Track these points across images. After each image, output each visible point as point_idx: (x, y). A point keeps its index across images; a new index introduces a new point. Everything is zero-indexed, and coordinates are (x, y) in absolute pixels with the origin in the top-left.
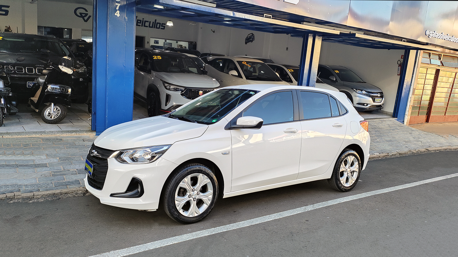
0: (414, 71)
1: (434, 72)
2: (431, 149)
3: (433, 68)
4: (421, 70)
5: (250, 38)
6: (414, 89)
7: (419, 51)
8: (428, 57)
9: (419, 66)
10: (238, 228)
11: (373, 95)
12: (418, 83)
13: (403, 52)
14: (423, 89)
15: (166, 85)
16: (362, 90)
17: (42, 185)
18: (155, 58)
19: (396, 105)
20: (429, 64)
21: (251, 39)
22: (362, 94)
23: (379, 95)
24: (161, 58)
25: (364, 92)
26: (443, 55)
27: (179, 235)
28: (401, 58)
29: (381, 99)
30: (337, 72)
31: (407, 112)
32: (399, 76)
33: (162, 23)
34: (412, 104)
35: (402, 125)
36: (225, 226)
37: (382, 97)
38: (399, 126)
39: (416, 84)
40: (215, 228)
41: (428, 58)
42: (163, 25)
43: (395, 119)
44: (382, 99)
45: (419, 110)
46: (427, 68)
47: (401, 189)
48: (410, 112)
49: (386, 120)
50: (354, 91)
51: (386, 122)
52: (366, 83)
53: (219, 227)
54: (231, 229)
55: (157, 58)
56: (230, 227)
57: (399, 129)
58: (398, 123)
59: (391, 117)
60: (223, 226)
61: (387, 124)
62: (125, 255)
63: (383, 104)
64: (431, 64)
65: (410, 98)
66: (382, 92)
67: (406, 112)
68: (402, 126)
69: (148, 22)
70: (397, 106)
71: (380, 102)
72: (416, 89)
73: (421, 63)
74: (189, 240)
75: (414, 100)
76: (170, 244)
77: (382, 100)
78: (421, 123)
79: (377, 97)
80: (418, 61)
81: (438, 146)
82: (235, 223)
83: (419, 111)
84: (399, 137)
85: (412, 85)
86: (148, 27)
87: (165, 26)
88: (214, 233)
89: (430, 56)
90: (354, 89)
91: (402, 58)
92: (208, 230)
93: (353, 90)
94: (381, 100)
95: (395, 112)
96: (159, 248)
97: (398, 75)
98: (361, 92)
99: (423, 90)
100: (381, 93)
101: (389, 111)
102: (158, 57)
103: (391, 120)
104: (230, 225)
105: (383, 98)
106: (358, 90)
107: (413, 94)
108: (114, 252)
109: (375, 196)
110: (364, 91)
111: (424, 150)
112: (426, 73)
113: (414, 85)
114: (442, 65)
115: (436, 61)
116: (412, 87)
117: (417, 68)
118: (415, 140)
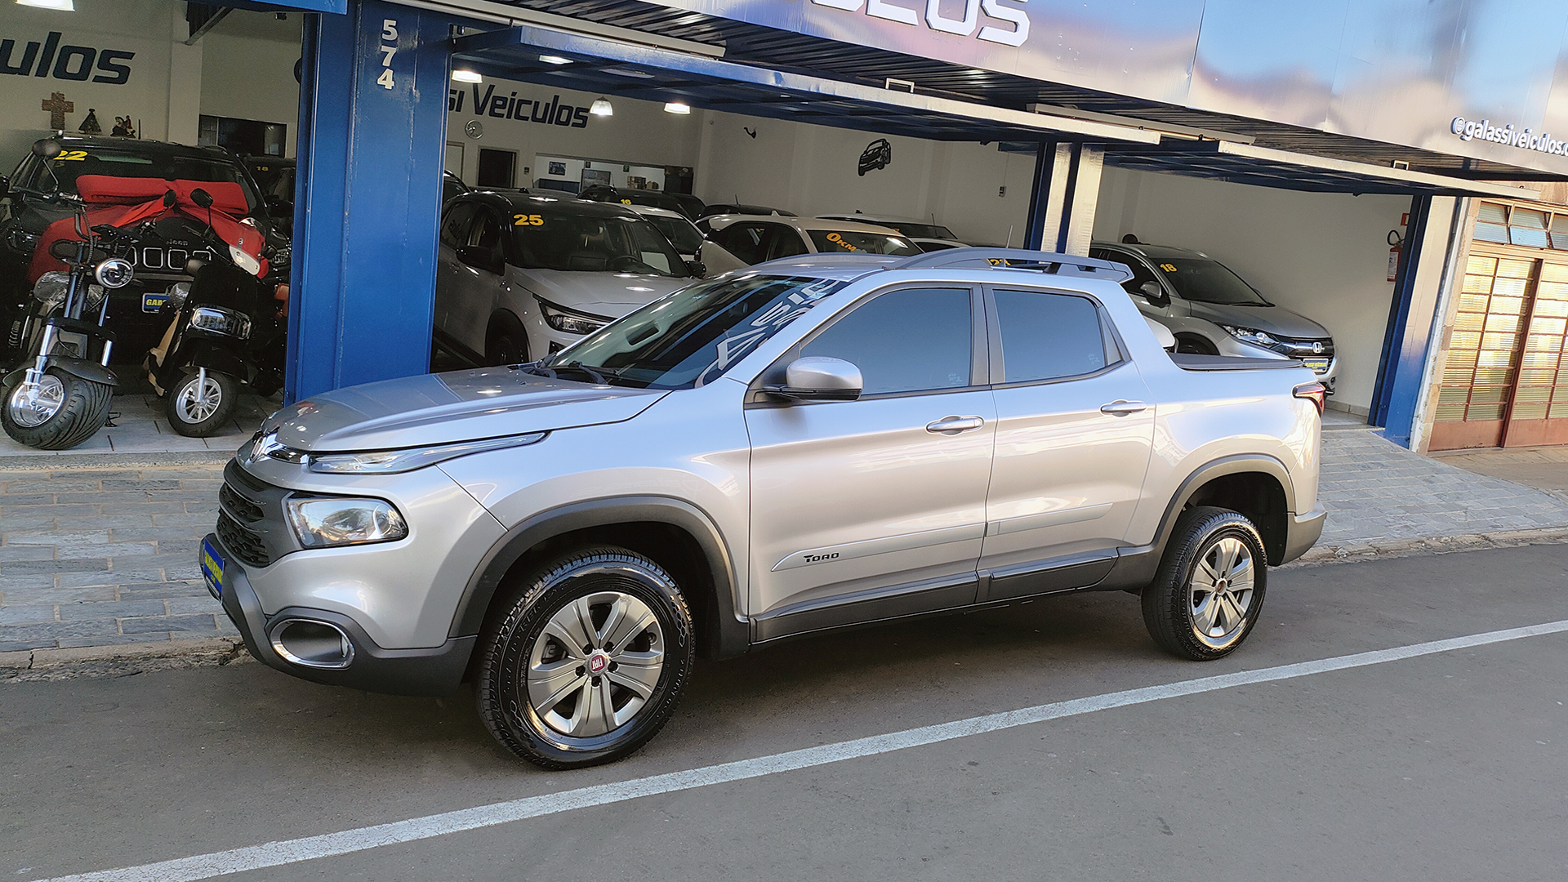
0: (1445, 267)
1: (1525, 270)
2: (1501, 537)
3: (1522, 259)
4: (1474, 264)
5: (875, 155)
6: (1448, 331)
7: (1465, 199)
8: (1502, 221)
9: (1465, 252)
10: (724, 781)
11: (1294, 347)
12: (1459, 309)
13: (1406, 202)
14: (1483, 330)
15: (552, 312)
16: (1254, 332)
17: (71, 629)
18: (522, 220)
19: (1380, 382)
20: (1503, 244)
21: (879, 160)
22: (1255, 344)
23: (1317, 348)
24: (541, 222)
25: (1262, 337)
26: (1555, 214)
27: (511, 799)
28: (1401, 224)
29: (1324, 361)
30: (1169, 268)
31: (1422, 407)
32: (1394, 284)
33: (577, 108)
34: (1441, 382)
35: (1402, 450)
36: (680, 773)
37: (1329, 354)
38: (1388, 455)
39: (1456, 311)
40: (642, 780)
41: (1501, 224)
42: (581, 113)
43: (1376, 432)
44: (1330, 362)
45: (1468, 401)
46: (1498, 259)
47: (1346, 669)
48: (1434, 407)
49: (1343, 433)
50: (1225, 333)
51: (1341, 440)
52: (1274, 306)
53: (656, 777)
54: (696, 785)
55: (528, 221)
56: (695, 778)
57: (1387, 466)
58: (1386, 444)
59: (1364, 424)
60: (672, 774)
61: (1342, 449)
62: (310, 858)
63: (1333, 380)
64: (1511, 244)
65: (1431, 360)
66: (1330, 339)
67: (1419, 408)
68: (1401, 457)
69: (529, 103)
70: (1384, 385)
71: (1321, 371)
72: (1454, 328)
73: (1474, 240)
74: (540, 817)
75: (1446, 368)
76: (471, 828)
77: (1329, 366)
78: (1475, 447)
79: (1311, 354)
80: (1462, 233)
81: (1526, 526)
82: (717, 764)
83: (1467, 405)
84: (1384, 493)
85: (1440, 314)
86: (530, 119)
87: (587, 117)
88: (633, 796)
89: (1507, 216)
90: (1228, 328)
91: (1403, 223)
92: (617, 784)
93: (1224, 329)
94: (1325, 365)
95: (1377, 409)
96: (430, 837)
97: (1389, 280)
98: (1254, 338)
99: (1483, 333)
100: (1327, 341)
101: (1357, 405)
102: (532, 217)
103: (1359, 435)
104: (697, 770)
105: (1332, 358)
106: (1244, 329)
107: (1445, 344)
108: (276, 847)
109: (1241, 690)
110: (1264, 334)
111: (1474, 538)
112: (1495, 274)
113: (1445, 314)
114: (1551, 247)
115: (1531, 235)
116: (1439, 321)
117: (1458, 257)
118: (1443, 506)
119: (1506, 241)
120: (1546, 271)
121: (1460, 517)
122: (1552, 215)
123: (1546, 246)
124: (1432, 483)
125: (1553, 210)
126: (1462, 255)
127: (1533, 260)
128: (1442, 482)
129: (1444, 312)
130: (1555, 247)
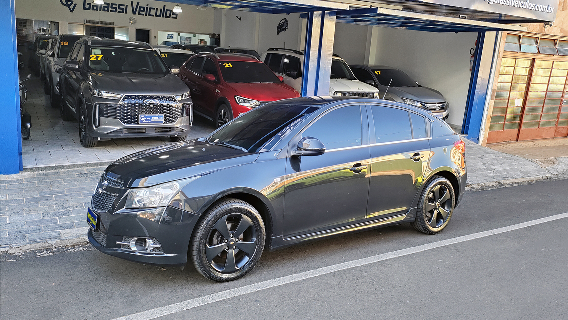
0: (492, 63)
1: (528, 63)
3: (526, 58)
4: (504, 61)
5: (283, 25)
6: (494, 91)
7: (500, 32)
8: (517, 41)
9: (501, 56)
13: (475, 35)
14: (510, 90)
19: (466, 115)
20: (518, 52)
21: (284, 27)
26: (541, 38)
28: (475, 45)
31: (483, 125)
34: (491, 113)
35: (474, 144)
39: (497, 82)
41: (517, 43)
43: (464, 136)
45: (505, 122)
46: (516, 59)
48: (488, 125)
58: (468, 142)
59: (460, 133)
64: (521, 52)
65: (487, 104)
68: (474, 147)
70: (468, 116)
72: (497, 90)
73: (504, 51)
80: (499, 48)
83: (504, 124)
85: (490, 84)
86: (155, 16)
89: (519, 40)
95: (465, 127)
99: (510, 92)
101: (458, 124)
107: (493, 97)
111: (494, 183)
112: (515, 66)
113: (492, 84)
114: (539, 53)
115: (530, 47)
116: (490, 87)
117: (497, 58)
118: (485, 169)
119: (519, 51)
120: (537, 63)
121: (491, 173)
122: (539, 39)
123: (536, 53)
124: (482, 158)
125: (540, 37)
126: (499, 58)
127: (531, 59)
128: (487, 158)
129: (492, 83)
130: (540, 53)
